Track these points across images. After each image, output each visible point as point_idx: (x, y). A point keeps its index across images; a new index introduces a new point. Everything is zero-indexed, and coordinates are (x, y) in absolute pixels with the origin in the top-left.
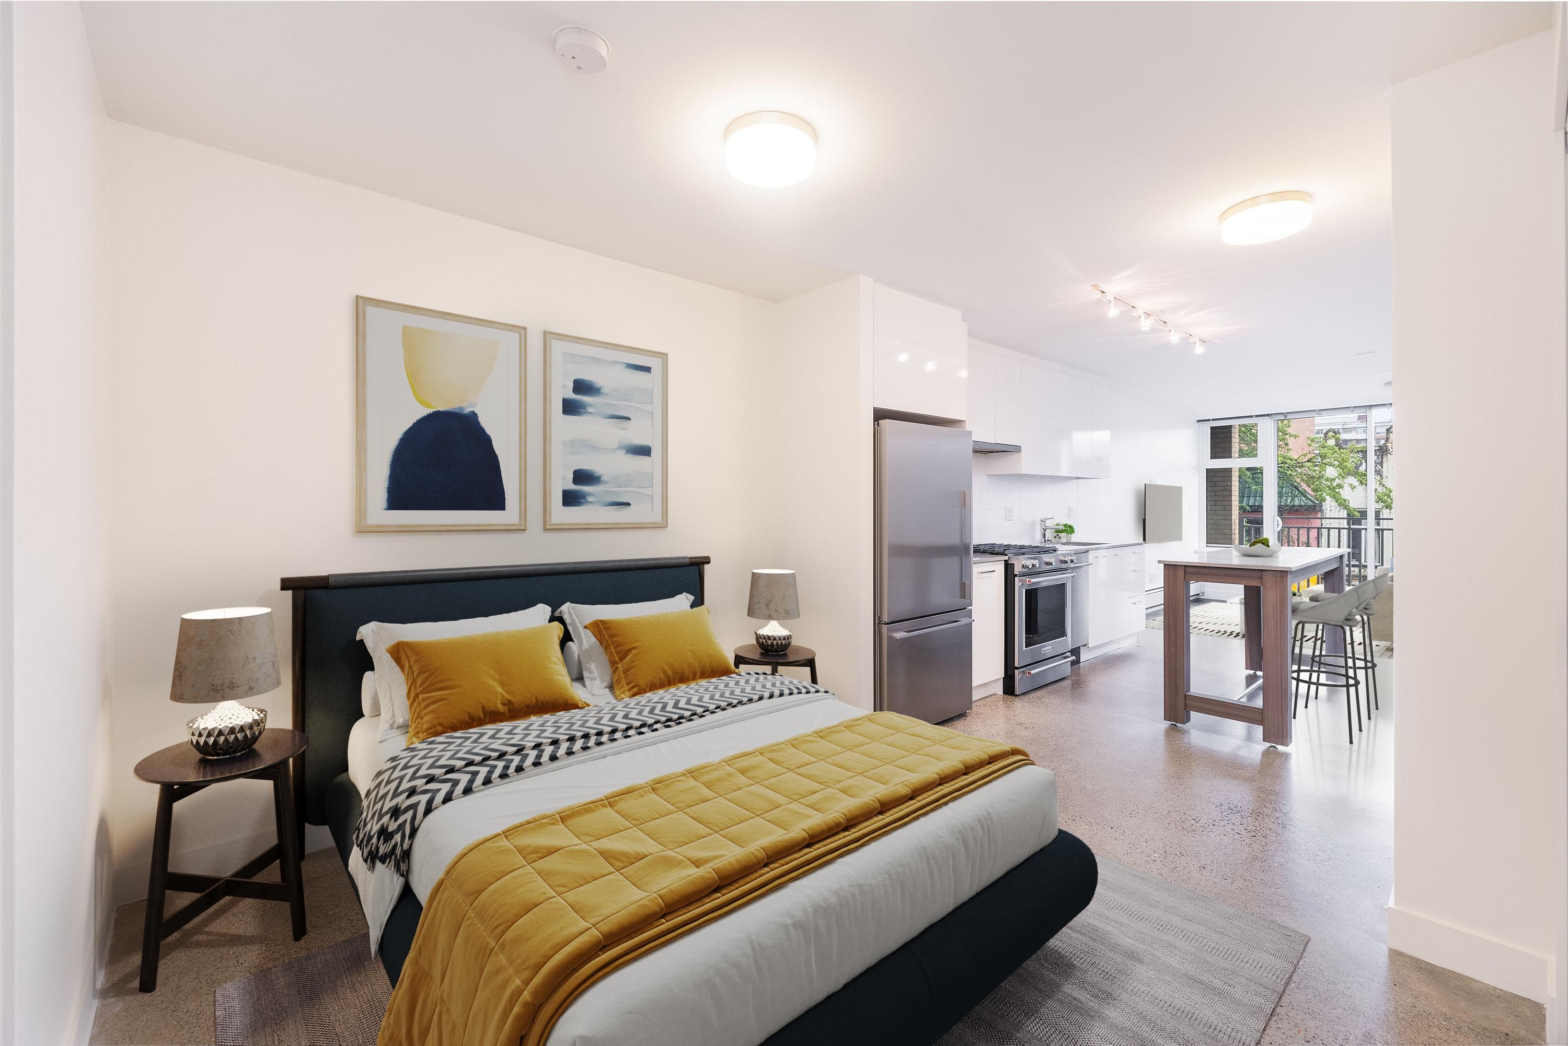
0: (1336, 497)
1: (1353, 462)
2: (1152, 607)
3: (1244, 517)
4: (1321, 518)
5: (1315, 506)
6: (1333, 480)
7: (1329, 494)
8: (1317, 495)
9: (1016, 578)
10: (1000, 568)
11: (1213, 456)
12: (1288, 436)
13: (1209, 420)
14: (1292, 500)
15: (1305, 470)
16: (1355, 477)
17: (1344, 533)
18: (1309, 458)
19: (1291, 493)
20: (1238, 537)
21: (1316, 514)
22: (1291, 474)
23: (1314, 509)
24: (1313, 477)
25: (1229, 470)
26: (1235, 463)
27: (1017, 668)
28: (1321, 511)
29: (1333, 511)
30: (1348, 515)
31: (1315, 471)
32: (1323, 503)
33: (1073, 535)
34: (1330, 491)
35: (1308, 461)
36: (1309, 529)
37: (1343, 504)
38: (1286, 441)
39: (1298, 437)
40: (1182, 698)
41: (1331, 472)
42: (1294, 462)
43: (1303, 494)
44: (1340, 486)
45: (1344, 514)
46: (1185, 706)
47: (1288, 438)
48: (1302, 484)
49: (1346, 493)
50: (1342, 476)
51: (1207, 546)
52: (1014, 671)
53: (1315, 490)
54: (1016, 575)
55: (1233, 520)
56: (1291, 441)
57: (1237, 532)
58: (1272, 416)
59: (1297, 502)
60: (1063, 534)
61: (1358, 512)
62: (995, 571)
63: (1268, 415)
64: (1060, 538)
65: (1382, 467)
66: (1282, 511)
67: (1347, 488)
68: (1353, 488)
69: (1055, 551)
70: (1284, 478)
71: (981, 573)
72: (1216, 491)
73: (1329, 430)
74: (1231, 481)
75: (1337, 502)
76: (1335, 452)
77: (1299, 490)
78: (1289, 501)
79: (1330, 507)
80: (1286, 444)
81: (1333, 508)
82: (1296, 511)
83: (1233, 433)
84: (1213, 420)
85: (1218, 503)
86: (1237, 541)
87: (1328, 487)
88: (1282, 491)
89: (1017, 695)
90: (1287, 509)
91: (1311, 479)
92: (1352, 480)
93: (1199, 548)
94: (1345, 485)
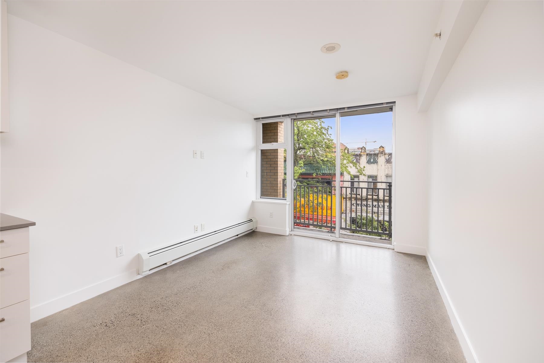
1: (352, 159)
2: (197, 251)
6: (346, 164)
11: (265, 141)
13: (260, 119)
25: (276, 151)
26: (280, 146)
34: (345, 168)
41: (345, 162)
49: (349, 169)
51: (260, 198)
58: (290, 116)
63: (288, 115)
67: (349, 167)
68: (351, 167)
72: (271, 164)
74: (278, 158)
75: (348, 173)
79: (345, 174)
84: (263, 118)
85: (272, 171)
92: (351, 165)
93: (256, 199)
94: (349, 166)
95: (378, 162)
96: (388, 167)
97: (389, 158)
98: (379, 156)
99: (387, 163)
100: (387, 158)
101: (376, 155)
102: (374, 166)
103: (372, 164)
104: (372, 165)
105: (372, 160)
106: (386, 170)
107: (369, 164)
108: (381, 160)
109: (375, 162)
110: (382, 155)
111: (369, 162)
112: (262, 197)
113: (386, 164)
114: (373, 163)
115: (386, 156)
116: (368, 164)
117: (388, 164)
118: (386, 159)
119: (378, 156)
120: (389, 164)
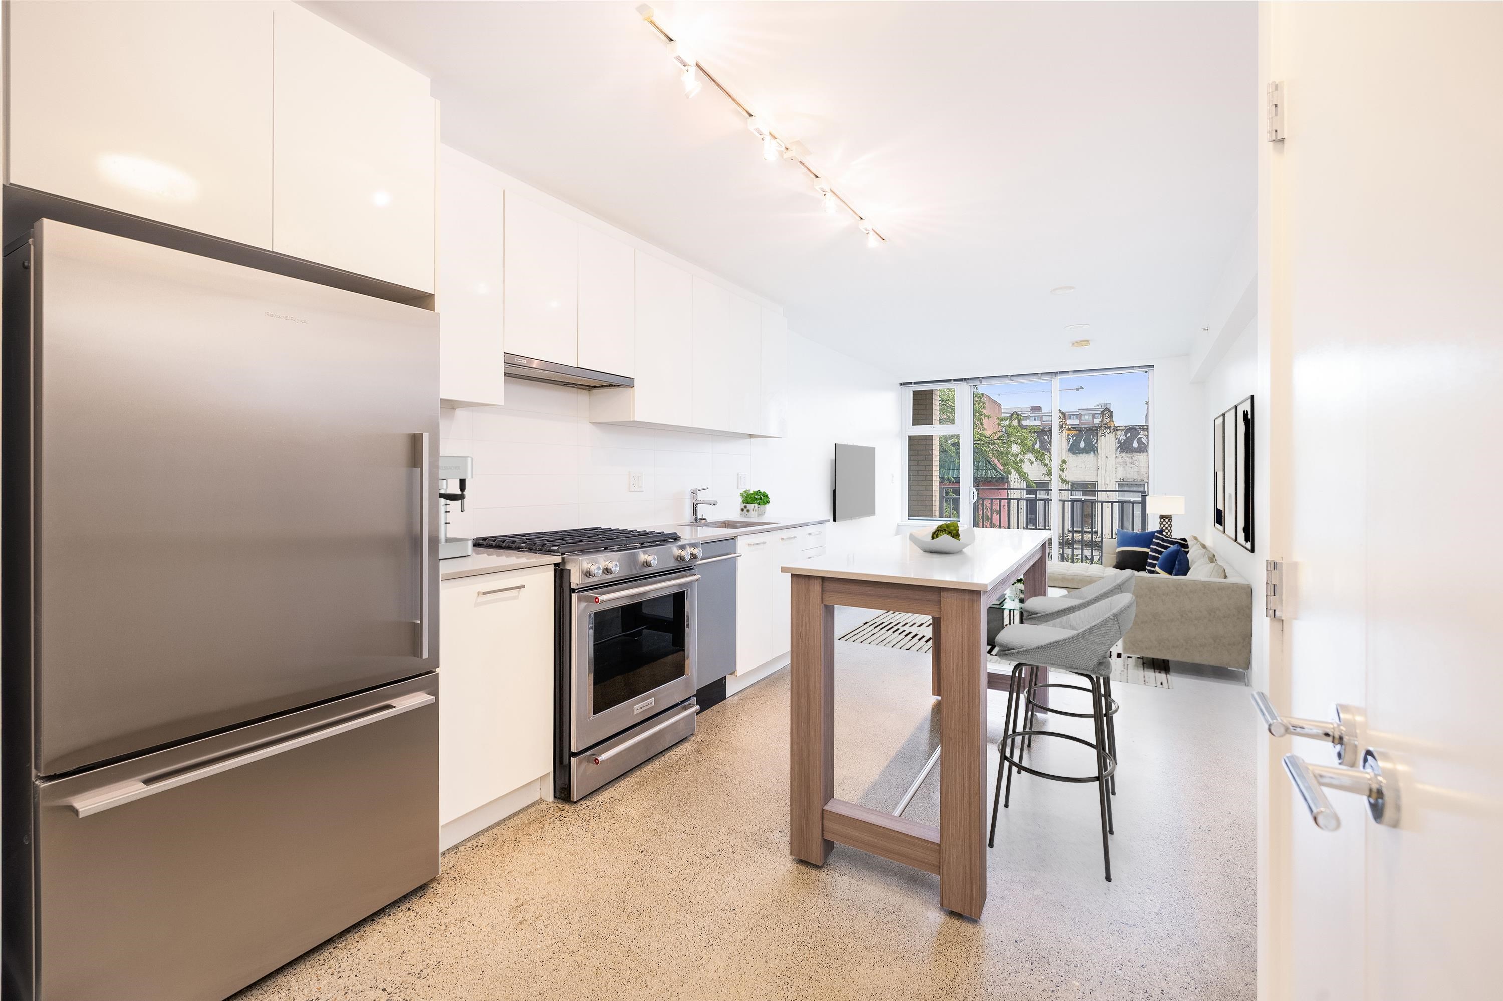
0: (1019, 471)
1: (1030, 440)
3: (944, 488)
4: (1007, 489)
5: (1003, 478)
6: (1017, 455)
7: (1014, 468)
8: (1005, 468)
9: (573, 595)
10: (547, 577)
11: (916, 421)
12: (983, 416)
13: (910, 383)
14: (986, 472)
15: (996, 447)
16: (1032, 453)
17: (1023, 504)
18: (999, 435)
19: (986, 466)
20: (938, 509)
21: (1004, 485)
22: (985, 450)
23: (1002, 481)
24: (1002, 453)
25: (930, 438)
26: (935, 430)
27: (575, 755)
28: (1007, 482)
29: (1016, 483)
30: (1027, 486)
31: (1003, 447)
32: (1009, 475)
33: (768, 506)
34: (1014, 465)
35: (998, 439)
36: (1001, 500)
37: (1023, 476)
38: (982, 421)
39: (991, 417)
40: (818, 815)
41: (1015, 448)
42: (988, 439)
43: (995, 468)
44: (1022, 461)
45: (1023, 485)
46: (823, 830)
47: (984, 419)
48: (994, 459)
49: (1026, 467)
50: (1024, 452)
51: (909, 519)
52: (570, 760)
53: (1003, 465)
54: (573, 591)
55: (934, 491)
56: (985, 420)
57: (938, 503)
58: (968, 382)
59: (989, 475)
60: (753, 505)
61: (1034, 483)
62: (523, 587)
63: (965, 379)
64: (748, 511)
65: (1051, 446)
66: (978, 482)
67: (1026, 462)
68: (1031, 463)
69: (675, 539)
70: (978, 451)
71: (485, 593)
73: (1013, 412)
74: (932, 450)
75: (1019, 475)
76: (1018, 431)
77: (991, 464)
78: (984, 473)
79: (1014, 480)
80: (982, 424)
81: (1016, 480)
82: (990, 482)
83: (934, 400)
84: (915, 383)
86: (937, 513)
87: (1013, 461)
88: (979, 465)
89: (575, 802)
90: (982, 481)
91: (1000, 455)
92: (1030, 456)
93: (902, 521)
94: (1026, 460)
95: (1097, 449)
96: (1125, 462)
97: (1127, 438)
98: (1100, 434)
99: (1121, 452)
100: (1123, 438)
101: (1094, 431)
102: (1088, 459)
103: (1082, 453)
104: (1083, 456)
105: (1082, 445)
106: (1120, 469)
107: (1074, 453)
108: (1107, 443)
109: (1092, 449)
110: (1108, 431)
111: (1074, 449)
112: (910, 518)
113: (1118, 452)
114: (1086, 451)
115: (1119, 433)
116: (1070, 454)
117: (1124, 454)
118: (1119, 442)
119: (1097, 434)
120: (1127, 455)
